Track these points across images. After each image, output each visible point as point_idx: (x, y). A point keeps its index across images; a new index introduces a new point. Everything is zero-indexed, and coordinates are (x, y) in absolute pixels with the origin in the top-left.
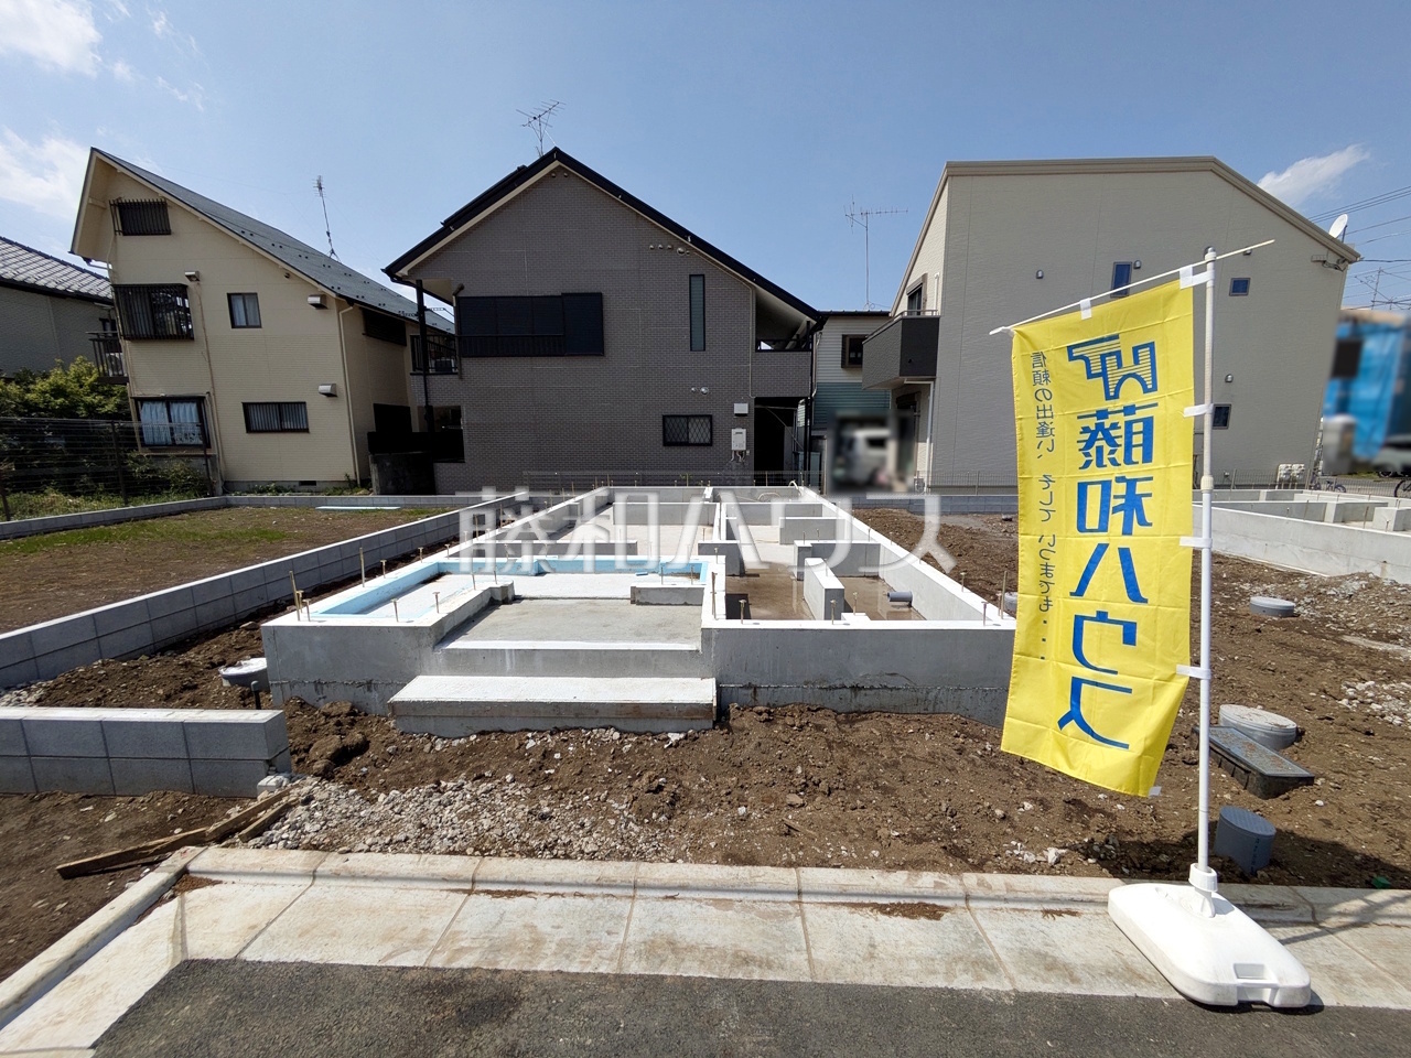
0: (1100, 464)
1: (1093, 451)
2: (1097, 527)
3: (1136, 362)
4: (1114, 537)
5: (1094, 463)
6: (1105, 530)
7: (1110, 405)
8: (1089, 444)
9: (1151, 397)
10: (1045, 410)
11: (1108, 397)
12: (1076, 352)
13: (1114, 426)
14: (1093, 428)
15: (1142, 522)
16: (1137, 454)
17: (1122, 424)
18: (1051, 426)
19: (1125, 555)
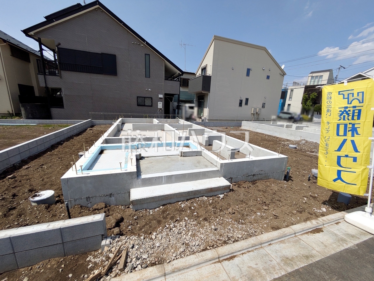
0: (344, 119)
1: (342, 116)
2: (343, 135)
3: (358, 96)
4: (349, 137)
5: (342, 119)
6: (346, 135)
7: (349, 106)
8: (341, 115)
9: (361, 104)
10: (329, 106)
11: (348, 103)
12: (341, 93)
13: (349, 111)
14: (343, 111)
15: (357, 134)
16: (356, 118)
17: (352, 110)
18: (330, 110)
19: (353, 142)
